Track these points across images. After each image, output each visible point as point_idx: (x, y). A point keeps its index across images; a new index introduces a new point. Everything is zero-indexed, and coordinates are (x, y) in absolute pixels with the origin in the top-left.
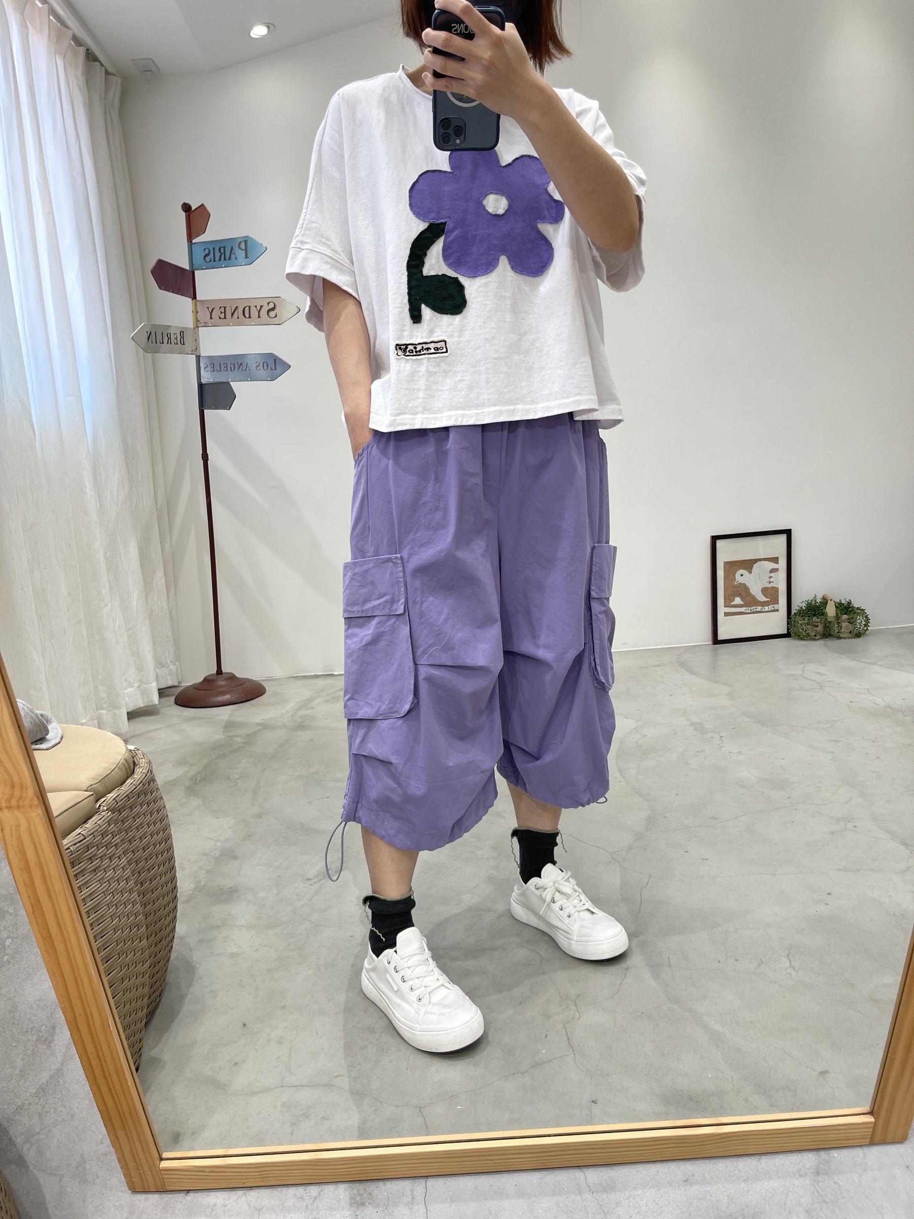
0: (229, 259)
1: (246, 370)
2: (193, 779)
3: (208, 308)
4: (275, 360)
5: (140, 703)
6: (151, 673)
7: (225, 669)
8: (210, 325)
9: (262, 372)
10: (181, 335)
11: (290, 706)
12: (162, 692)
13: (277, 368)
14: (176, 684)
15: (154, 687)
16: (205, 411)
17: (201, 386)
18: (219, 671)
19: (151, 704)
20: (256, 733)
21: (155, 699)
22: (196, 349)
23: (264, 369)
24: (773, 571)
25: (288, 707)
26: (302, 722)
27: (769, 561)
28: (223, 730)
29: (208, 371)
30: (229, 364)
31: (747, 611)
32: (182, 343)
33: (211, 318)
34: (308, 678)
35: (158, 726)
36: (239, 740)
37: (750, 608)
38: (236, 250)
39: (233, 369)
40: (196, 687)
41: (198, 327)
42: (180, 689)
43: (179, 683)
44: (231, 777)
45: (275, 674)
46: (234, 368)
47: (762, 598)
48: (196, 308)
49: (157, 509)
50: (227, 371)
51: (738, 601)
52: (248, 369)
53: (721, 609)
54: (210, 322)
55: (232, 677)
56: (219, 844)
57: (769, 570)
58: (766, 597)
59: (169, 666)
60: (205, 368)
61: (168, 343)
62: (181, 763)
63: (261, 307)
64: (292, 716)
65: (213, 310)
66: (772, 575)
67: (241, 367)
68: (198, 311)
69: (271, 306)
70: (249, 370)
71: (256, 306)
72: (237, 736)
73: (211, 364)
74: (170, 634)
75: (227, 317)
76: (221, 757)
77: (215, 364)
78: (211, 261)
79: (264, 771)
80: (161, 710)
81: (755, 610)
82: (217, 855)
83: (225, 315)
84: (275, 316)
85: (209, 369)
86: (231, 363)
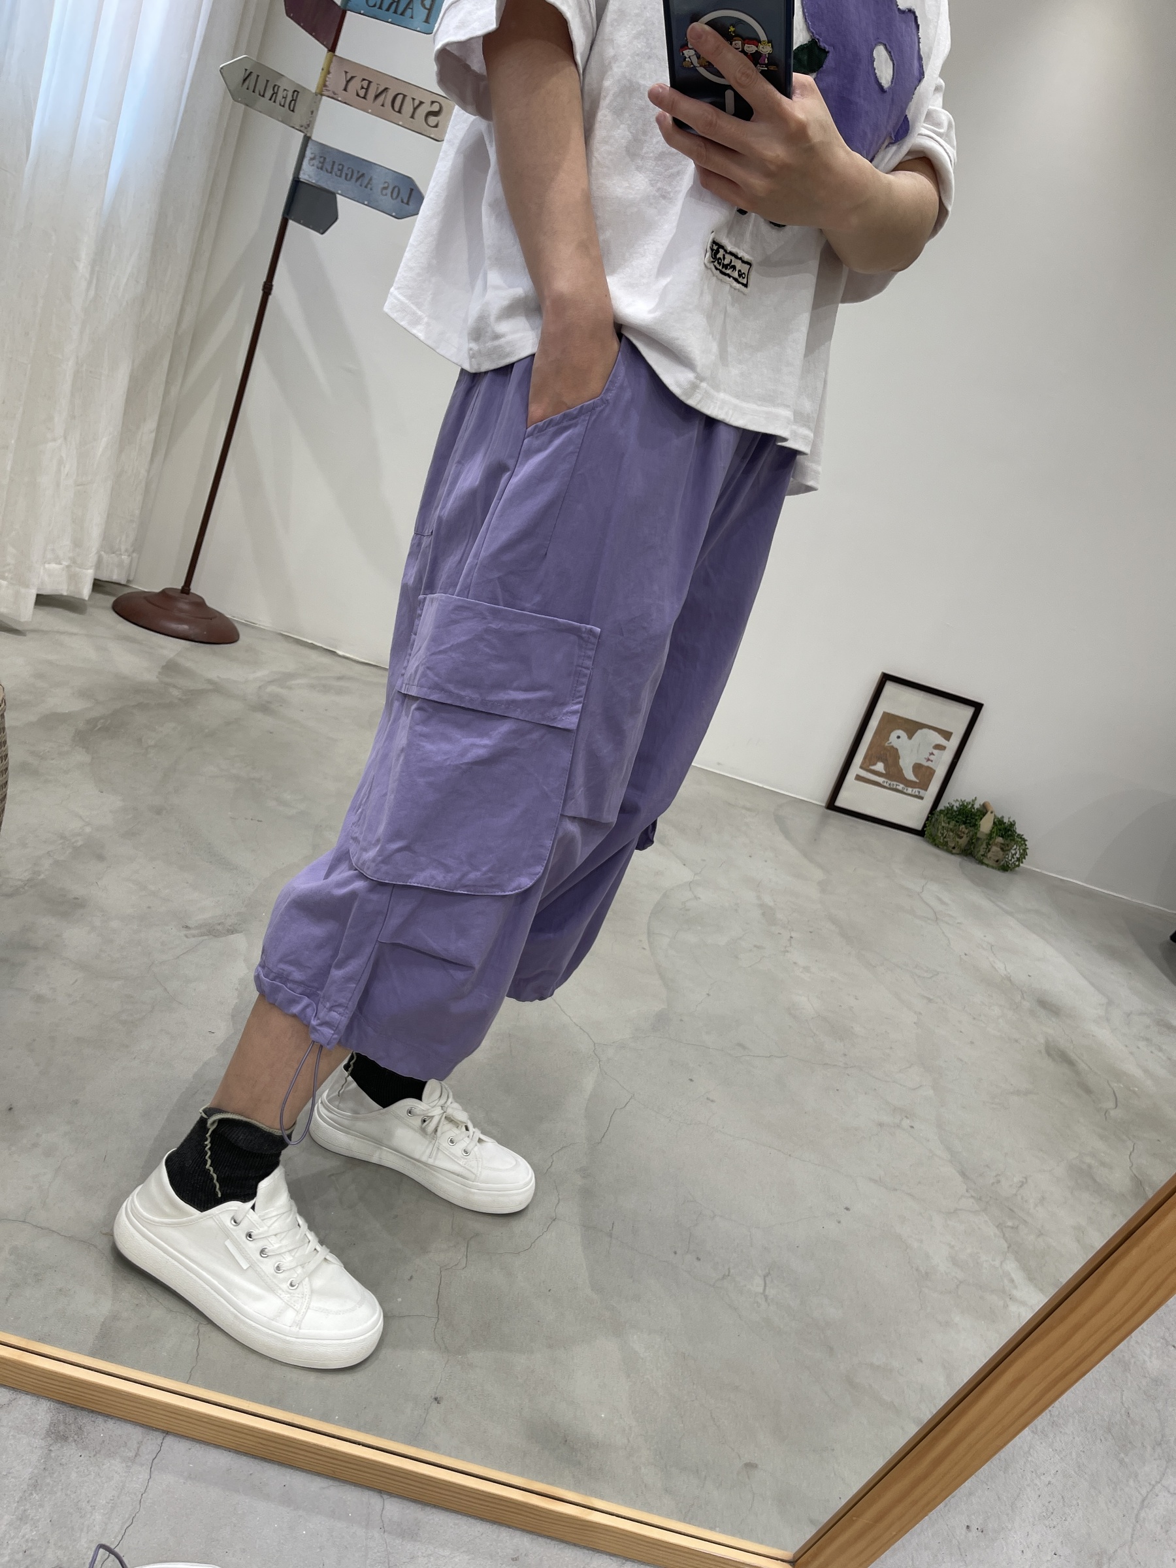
1: (366, 187)
2: (92, 722)
3: (346, 72)
4: (410, 189)
5: (63, 589)
6: (91, 555)
7: (195, 588)
8: (340, 99)
9: (387, 200)
10: (293, 96)
11: (261, 673)
12: (98, 586)
13: (410, 203)
14: (123, 582)
15: (88, 576)
16: (291, 223)
17: (296, 183)
18: (186, 589)
19: (77, 596)
20: (202, 692)
21: (86, 591)
22: (308, 125)
23: (391, 197)
24: (939, 747)
25: (259, 674)
26: (268, 702)
27: (939, 733)
28: (160, 670)
29: (313, 165)
30: (345, 169)
31: (885, 784)
32: (292, 109)
33: (345, 90)
34: (301, 645)
35: (75, 630)
36: (175, 692)
37: (889, 782)
38: (417, 5)
39: (349, 176)
40: (149, 598)
41: (322, 95)
42: (126, 591)
43: (128, 581)
44: (143, 740)
45: (260, 621)
46: (351, 177)
47: (910, 775)
48: (329, 66)
49: (176, 333)
50: (340, 176)
51: (880, 767)
52: (369, 186)
53: (855, 769)
54: (342, 95)
55: (200, 604)
56: (88, 830)
57: (933, 745)
58: (916, 776)
59: (121, 554)
60: (312, 159)
61: (270, 99)
62: (84, 693)
63: (421, 103)
64: (260, 687)
65: (352, 78)
66: (935, 752)
67: (360, 180)
68: (332, 71)
69: (436, 108)
70: (371, 189)
71: (414, 99)
72: (175, 686)
73: (321, 157)
74: (137, 512)
75: (368, 97)
76: (141, 706)
77: (327, 160)
78: (374, 5)
79: (191, 749)
80: (90, 610)
81: (895, 787)
82: (80, 843)
83: (366, 94)
84: (436, 126)
85: (316, 162)
86: (349, 168)
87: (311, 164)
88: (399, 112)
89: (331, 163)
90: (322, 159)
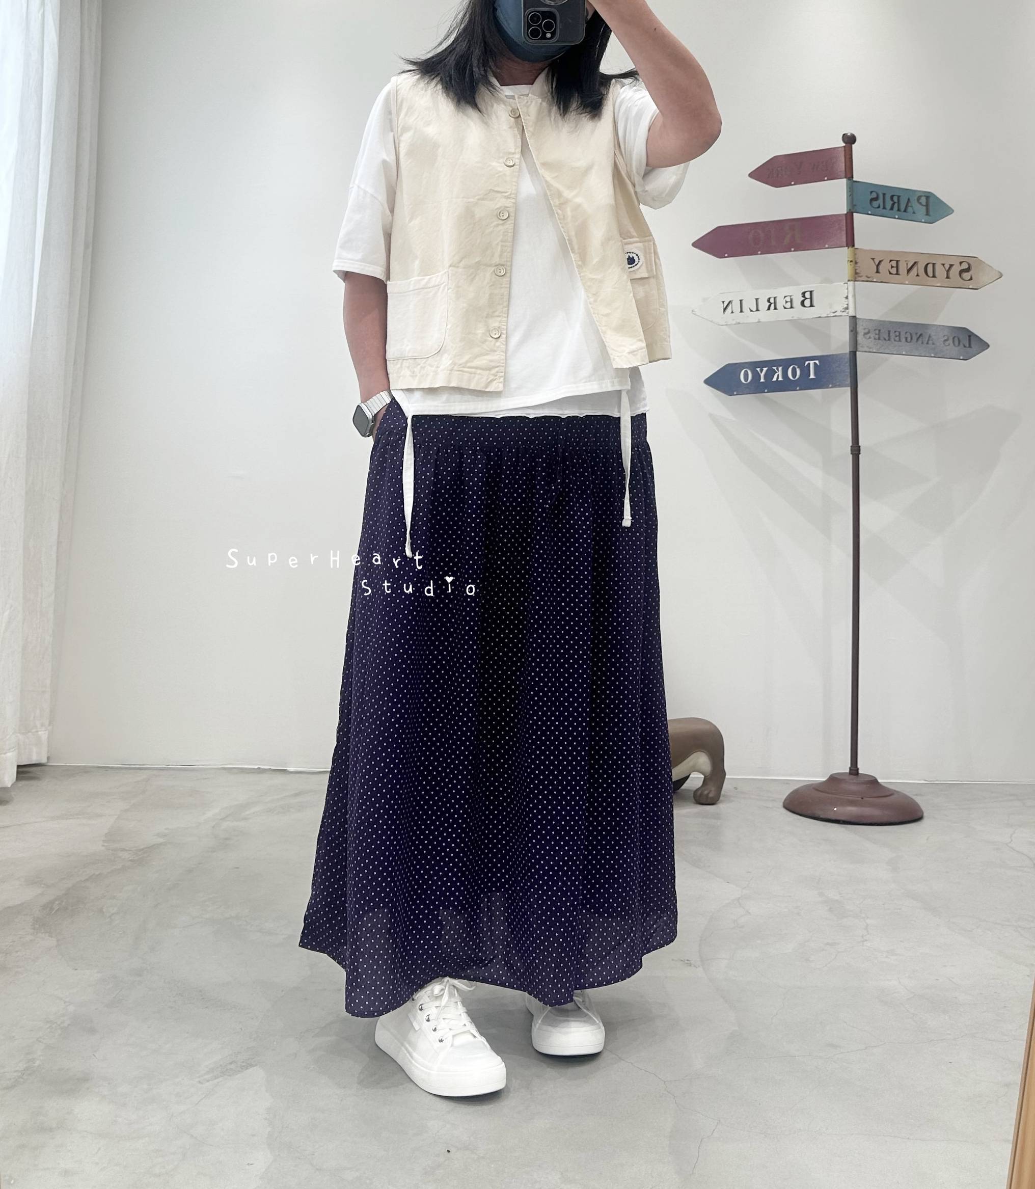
0: (905, 211)
1: (927, 343)
3: (873, 260)
4: (970, 336)
8: (875, 280)
13: (973, 346)
23: (954, 345)
29: (870, 338)
30: (903, 334)
33: (878, 272)
38: (915, 204)
39: (909, 339)
41: (856, 282)
48: (854, 259)
50: (900, 340)
52: (930, 342)
54: (877, 277)
60: (865, 334)
63: (951, 266)
65: (880, 262)
67: (921, 339)
69: (965, 266)
70: (933, 344)
71: (944, 265)
73: (875, 330)
75: (900, 272)
77: (883, 329)
78: (879, 207)
83: (897, 270)
84: (971, 279)
85: (872, 335)
86: (906, 333)
87: (868, 337)
88: (934, 276)
89: (887, 333)
90: (877, 332)
